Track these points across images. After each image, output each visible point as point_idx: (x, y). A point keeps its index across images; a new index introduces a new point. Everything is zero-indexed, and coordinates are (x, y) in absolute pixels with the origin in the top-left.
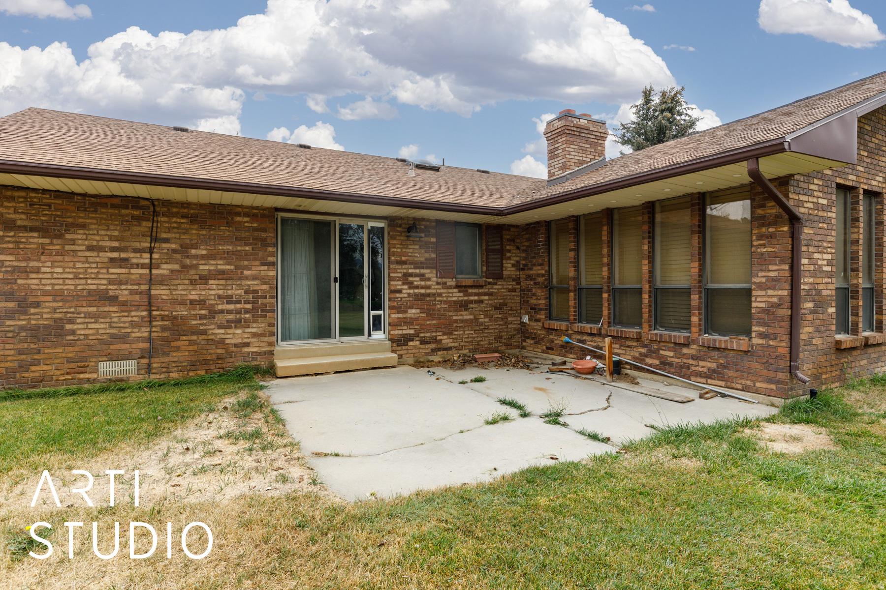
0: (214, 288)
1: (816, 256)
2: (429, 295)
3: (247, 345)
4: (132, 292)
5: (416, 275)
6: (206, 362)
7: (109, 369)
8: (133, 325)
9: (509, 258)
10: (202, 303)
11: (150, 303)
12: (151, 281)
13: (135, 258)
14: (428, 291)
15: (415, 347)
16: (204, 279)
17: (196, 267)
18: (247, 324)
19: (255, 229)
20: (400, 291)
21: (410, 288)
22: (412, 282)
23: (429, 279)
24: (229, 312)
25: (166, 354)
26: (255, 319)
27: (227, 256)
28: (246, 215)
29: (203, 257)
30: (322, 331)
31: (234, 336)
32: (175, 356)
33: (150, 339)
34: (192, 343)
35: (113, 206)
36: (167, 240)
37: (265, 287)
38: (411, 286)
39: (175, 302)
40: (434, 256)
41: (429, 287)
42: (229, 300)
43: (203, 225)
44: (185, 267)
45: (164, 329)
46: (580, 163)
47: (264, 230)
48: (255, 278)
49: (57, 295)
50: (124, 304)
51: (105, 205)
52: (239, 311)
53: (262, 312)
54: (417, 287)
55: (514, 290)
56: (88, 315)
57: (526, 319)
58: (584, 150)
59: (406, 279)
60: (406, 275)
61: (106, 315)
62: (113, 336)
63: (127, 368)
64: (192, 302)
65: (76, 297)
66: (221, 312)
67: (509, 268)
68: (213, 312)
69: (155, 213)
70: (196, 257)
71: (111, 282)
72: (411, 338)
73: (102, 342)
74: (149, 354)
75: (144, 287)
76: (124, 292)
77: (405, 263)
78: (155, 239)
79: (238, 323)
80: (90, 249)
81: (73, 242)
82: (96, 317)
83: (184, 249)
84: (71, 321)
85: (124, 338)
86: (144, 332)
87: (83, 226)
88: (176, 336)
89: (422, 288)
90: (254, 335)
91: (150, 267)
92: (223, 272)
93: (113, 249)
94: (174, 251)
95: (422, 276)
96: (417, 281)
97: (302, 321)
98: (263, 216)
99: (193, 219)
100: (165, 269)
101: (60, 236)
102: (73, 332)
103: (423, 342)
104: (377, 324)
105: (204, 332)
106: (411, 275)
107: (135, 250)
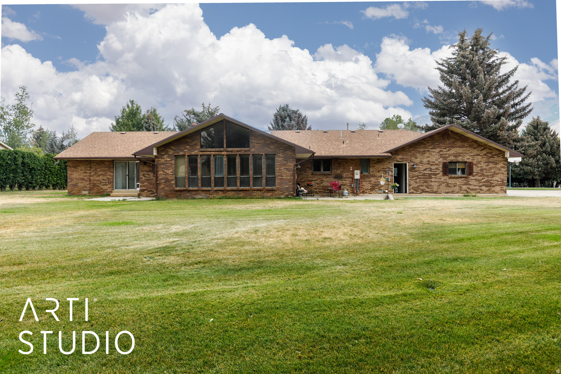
0: (101, 177)
2: (150, 179)
3: (107, 189)
4: (87, 178)
5: (147, 174)
6: (100, 192)
7: (84, 192)
8: (87, 184)
10: (99, 180)
11: (90, 180)
12: (90, 176)
13: (88, 172)
15: (146, 192)
16: (99, 175)
17: (98, 173)
18: (107, 185)
19: (109, 165)
20: (142, 178)
23: (150, 175)
24: (104, 182)
25: (93, 190)
26: (109, 184)
27: (103, 171)
28: (107, 162)
29: (99, 171)
30: (124, 188)
31: (105, 187)
32: (94, 191)
33: (90, 187)
34: (97, 188)
35: (84, 162)
36: (93, 168)
37: (111, 177)
38: (145, 177)
39: (94, 180)
40: (151, 169)
41: (150, 177)
42: (104, 180)
43: (99, 164)
44: (96, 173)
45: (92, 185)
47: (111, 165)
48: (109, 175)
49: (76, 178)
50: (86, 180)
51: (83, 162)
52: (106, 182)
53: (110, 183)
54: (147, 177)
56: (80, 182)
59: (144, 175)
60: (144, 174)
61: (83, 182)
62: (84, 186)
63: (86, 192)
64: (97, 180)
65: (79, 179)
66: (102, 182)
68: (101, 182)
69: (91, 163)
70: (98, 171)
71: (84, 176)
72: (145, 190)
73: (83, 187)
74: (90, 190)
75: (89, 177)
76: (86, 178)
77: (143, 171)
78: (91, 168)
79: (105, 185)
80: (81, 170)
81: (78, 169)
82: (82, 183)
83: (96, 169)
84: (78, 183)
85: (85, 187)
86: (89, 186)
87: (80, 166)
88: (94, 187)
89: (148, 177)
90: (109, 187)
91: (90, 173)
92: (103, 174)
93: (84, 170)
94: (94, 170)
95: (148, 174)
96: (147, 176)
97: (120, 185)
98: (110, 162)
99: (97, 163)
100: (92, 174)
101: (76, 168)
102: (78, 185)
103: (149, 191)
104: (138, 186)
105: (99, 186)
106: (145, 174)
107: (88, 170)
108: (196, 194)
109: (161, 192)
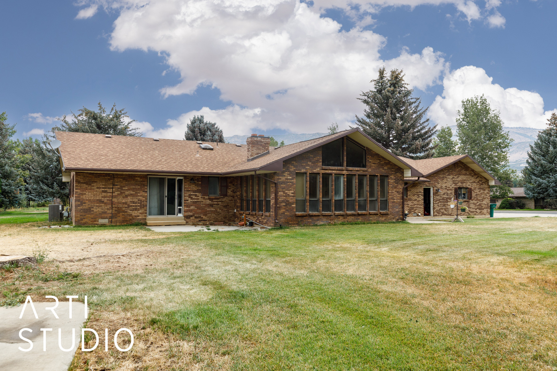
0: (129, 199)
1: (286, 192)
2: (198, 202)
3: (138, 216)
4: (108, 200)
5: (194, 195)
6: (127, 221)
7: (101, 221)
8: (108, 209)
9: (230, 189)
10: (126, 203)
11: (112, 203)
12: (112, 197)
13: (108, 190)
14: (198, 200)
15: (193, 219)
16: (127, 196)
17: (124, 193)
18: (138, 210)
19: (141, 181)
20: (188, 200)
21: (191, 199)
22: (192, 197)
23: (198, 196)
24: (133, 206)
25: (116, 218)
26: (141, 208)
27: (133, 190)
28: (139, 177)
29: (126, 190)
30: (161, 213)
31: (135, 213)
32: (118, 219)
33: (112, 213)
34: (123, 215)
35: (103, 176)
36: (117, 185)
37: (144, 199)
38: (192, 198)
39: (119, 203)
40: (200, 188)
41: (198, 199)
42: (134, 202)
43: (126, 180)
44: (121, 193)
45: (116, 211)
46: (258, 154)
47: (144, 181)
48: (141, 196)
49: (89, 200)
50: (105, 203)
51: (101, 176)
52: (136, 206)
53: (143, 206)
54: (194, 199)
55: (232, 200)
56: (97, 206)
57: (235, 211)
58: (259, 149)
59: (190, 196)
60: (190, 195)
61: (101, 206)
62: (103, 212)
63: (106, 221)
64: (123, 203)
65: (94, 201)
66: (131, 206)
67: (230, 192)
68: (129, 206)
69: (114, 178)
70: (124, 190)
71: (102, 197)
72: (191, 216)
73: (100, 214)
74: (111, 218)
75: (111, 199)
76: (105, 200)
77: (190, 191)
78: (114, 185)
79: (136, 209)
80: (97, 188)
81: (93, 186)
82: (99, 207)
83: (121, 187)
84: (93, 208)
85: (105, 213)
86: (110, 211)
87: (96, 182)
88: (119, 212)
89: (196, 199)
90: (140, 213)
91: (112, 193)
92: (132, 194)
93: (103, 188)
94: (119, 188)
95: (196, 195)
96: (194, 197)
97: (155, 209)
98: (144, 177)
99: (124, 179)
100: (116, 193)
101: (90, 185)
102: (93, 211)
103: (196, 218)
104: (180, 211)
105: (126, 212)
106: (192, 195)
107: (109, 188)
108: (318, 220)
109: (281, 218)
